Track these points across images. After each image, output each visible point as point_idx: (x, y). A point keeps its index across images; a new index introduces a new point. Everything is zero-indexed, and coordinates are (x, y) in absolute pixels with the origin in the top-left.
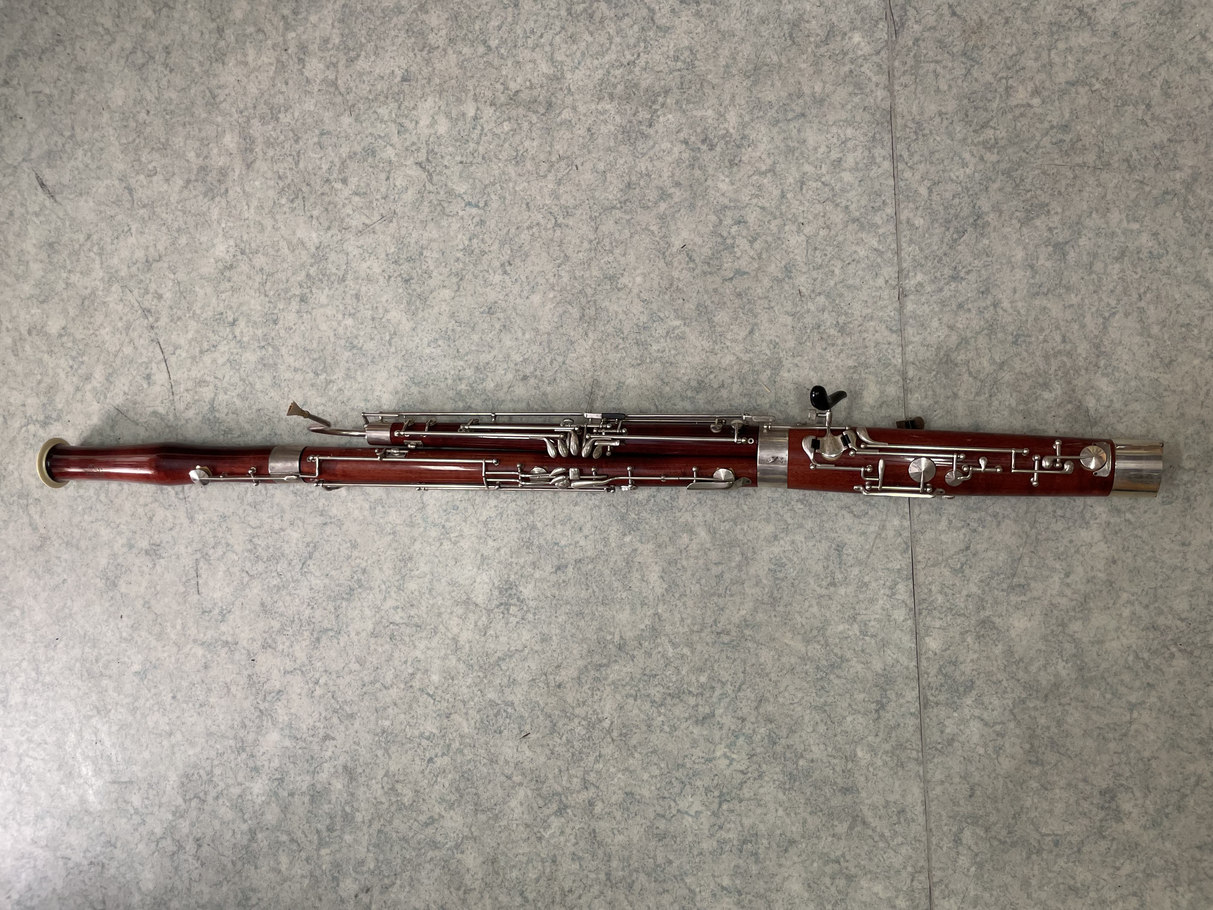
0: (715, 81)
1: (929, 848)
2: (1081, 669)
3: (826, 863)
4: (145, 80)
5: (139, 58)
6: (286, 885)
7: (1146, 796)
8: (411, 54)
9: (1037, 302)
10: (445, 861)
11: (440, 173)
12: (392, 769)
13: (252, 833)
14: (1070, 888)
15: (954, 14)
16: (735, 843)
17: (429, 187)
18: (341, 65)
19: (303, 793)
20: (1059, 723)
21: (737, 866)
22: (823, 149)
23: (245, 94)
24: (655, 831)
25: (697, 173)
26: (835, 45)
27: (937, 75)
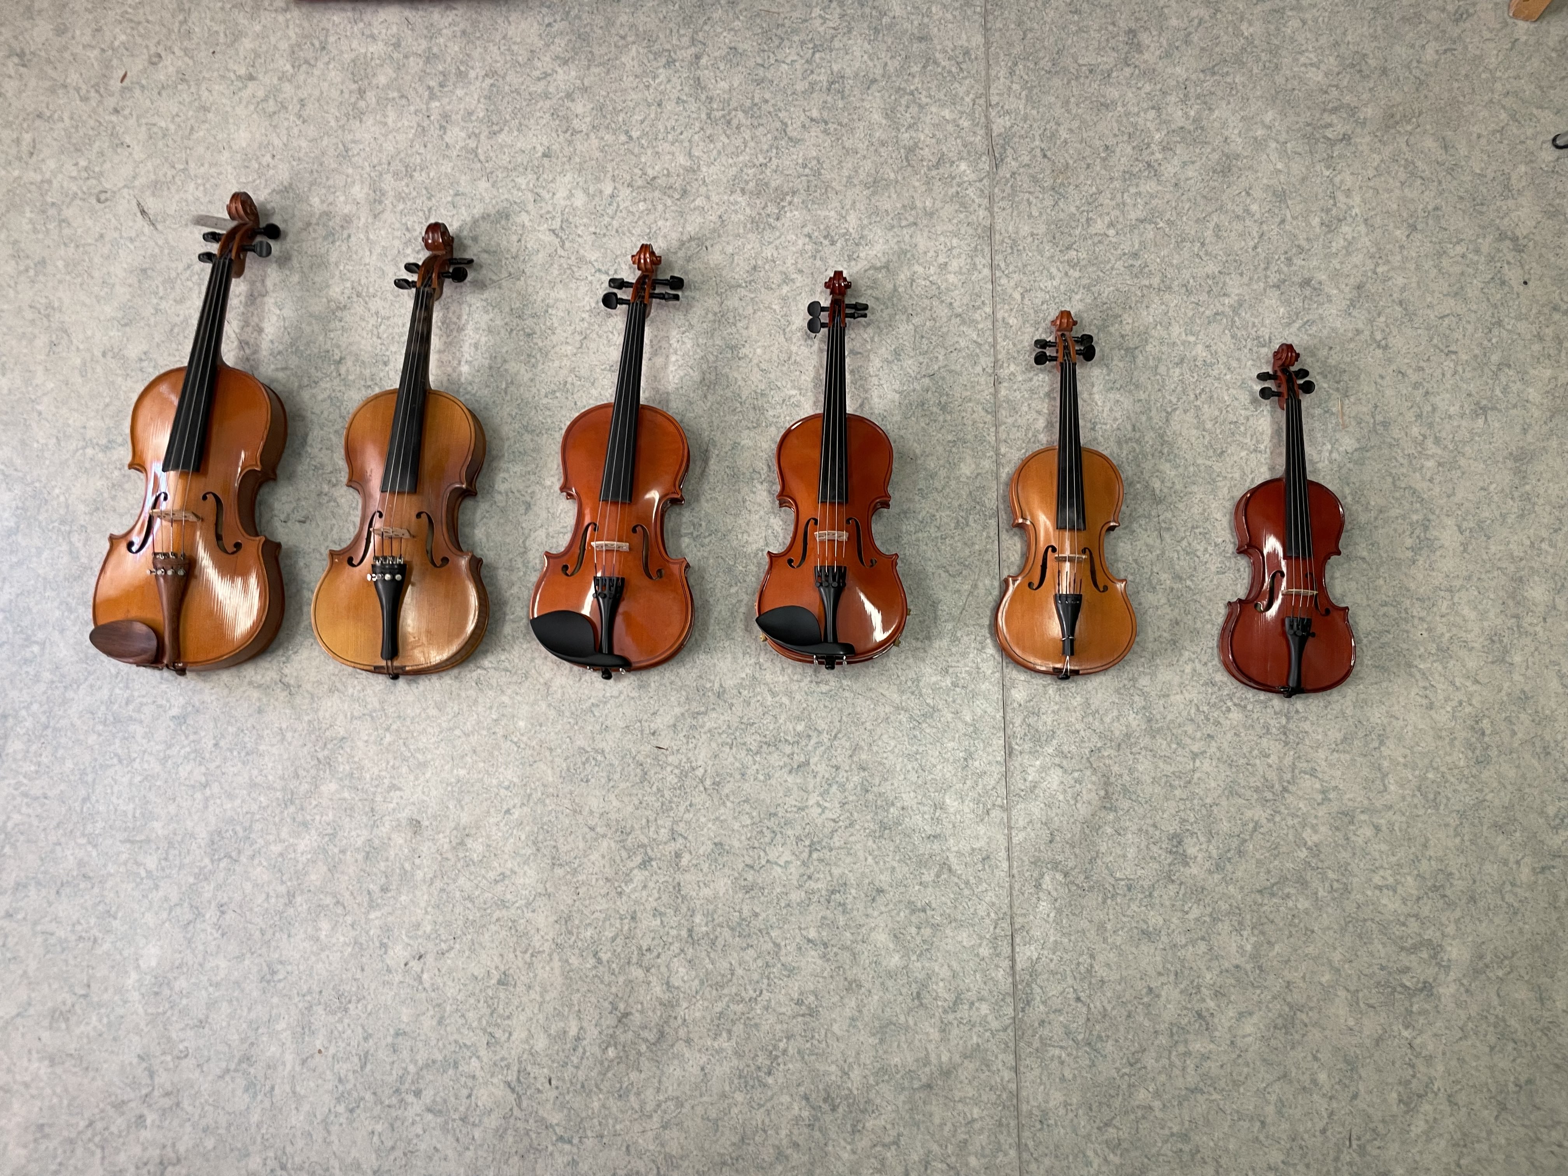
0: (838, 188)
1: (1011, 895)
2: (1149, 721)
3: (913, 912)
4: (275, 127)
5: (271, 106)
6: (323, 956)
7: (1209, 841)
8: (554, 135)
9: (1111, 395)
10: (514, 921)
11: (573, 241)
12: (463, 821)
13: (291, 896)
14: (1143, 932)
15: (1045, 156)
16: (824, 893)
17: (560, 252)
18: (482, 137)
19: (358, 850)
20: (1131, 771)
21: (824, 918)
22: (931, 254)
23: (380, 151)
24: (743, 883)
25: (818, 263)
26: (945, 170)
27: (1030, 203)
